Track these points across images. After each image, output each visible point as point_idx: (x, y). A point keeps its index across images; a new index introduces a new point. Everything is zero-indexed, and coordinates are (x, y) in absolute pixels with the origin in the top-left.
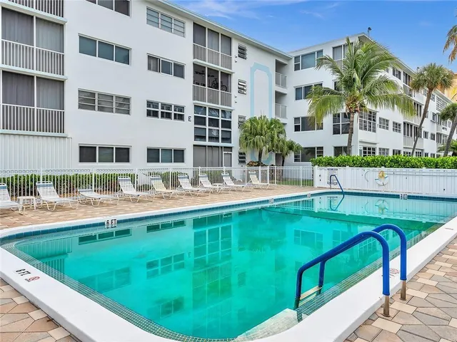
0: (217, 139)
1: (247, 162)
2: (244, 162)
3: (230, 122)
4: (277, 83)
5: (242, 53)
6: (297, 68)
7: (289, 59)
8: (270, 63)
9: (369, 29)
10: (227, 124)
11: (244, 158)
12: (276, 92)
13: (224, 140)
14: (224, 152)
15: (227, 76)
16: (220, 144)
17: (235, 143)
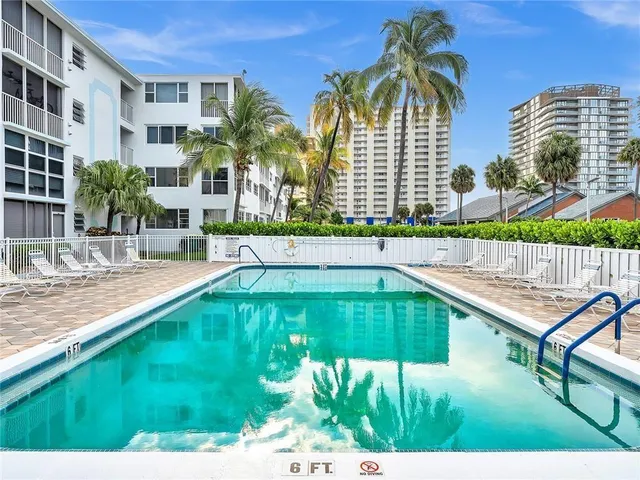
0: (42, 190)
1: (86, 228)
2: (81, 228)
3: (62, 164)
4: (122, 114)
5: (77, 58)
6: (149, 98)
7: (137, 84)
8: (114, 83)
9: (245, 71)
10: (57, 168)
11: (82, 222)
12: (122, 128)
13: (53, 192)
14: (53, 213)
15: (56, 89)
16: (47, 198)
17: (68, 198)
